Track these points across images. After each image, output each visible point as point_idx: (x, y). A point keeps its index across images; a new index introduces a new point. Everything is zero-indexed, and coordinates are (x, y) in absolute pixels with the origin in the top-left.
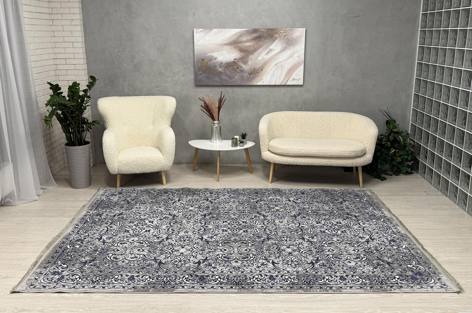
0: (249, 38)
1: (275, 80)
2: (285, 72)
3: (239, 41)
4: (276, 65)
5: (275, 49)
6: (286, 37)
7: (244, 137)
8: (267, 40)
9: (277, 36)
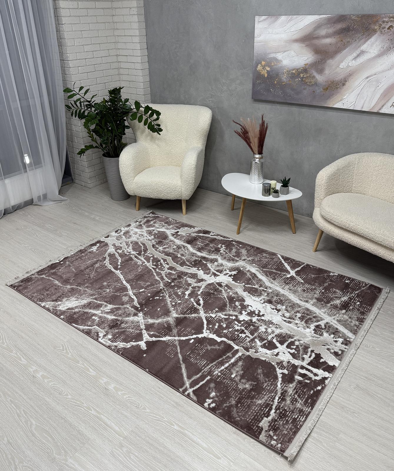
0: (331, 31)
1: (362, 102)
2: (381, 91)
3: (315, 36)
4: (367, 78)
5: (369, 51)
6: (392, 30)
7: (285, 184)
8: (359, 35)
9: (376, 28)
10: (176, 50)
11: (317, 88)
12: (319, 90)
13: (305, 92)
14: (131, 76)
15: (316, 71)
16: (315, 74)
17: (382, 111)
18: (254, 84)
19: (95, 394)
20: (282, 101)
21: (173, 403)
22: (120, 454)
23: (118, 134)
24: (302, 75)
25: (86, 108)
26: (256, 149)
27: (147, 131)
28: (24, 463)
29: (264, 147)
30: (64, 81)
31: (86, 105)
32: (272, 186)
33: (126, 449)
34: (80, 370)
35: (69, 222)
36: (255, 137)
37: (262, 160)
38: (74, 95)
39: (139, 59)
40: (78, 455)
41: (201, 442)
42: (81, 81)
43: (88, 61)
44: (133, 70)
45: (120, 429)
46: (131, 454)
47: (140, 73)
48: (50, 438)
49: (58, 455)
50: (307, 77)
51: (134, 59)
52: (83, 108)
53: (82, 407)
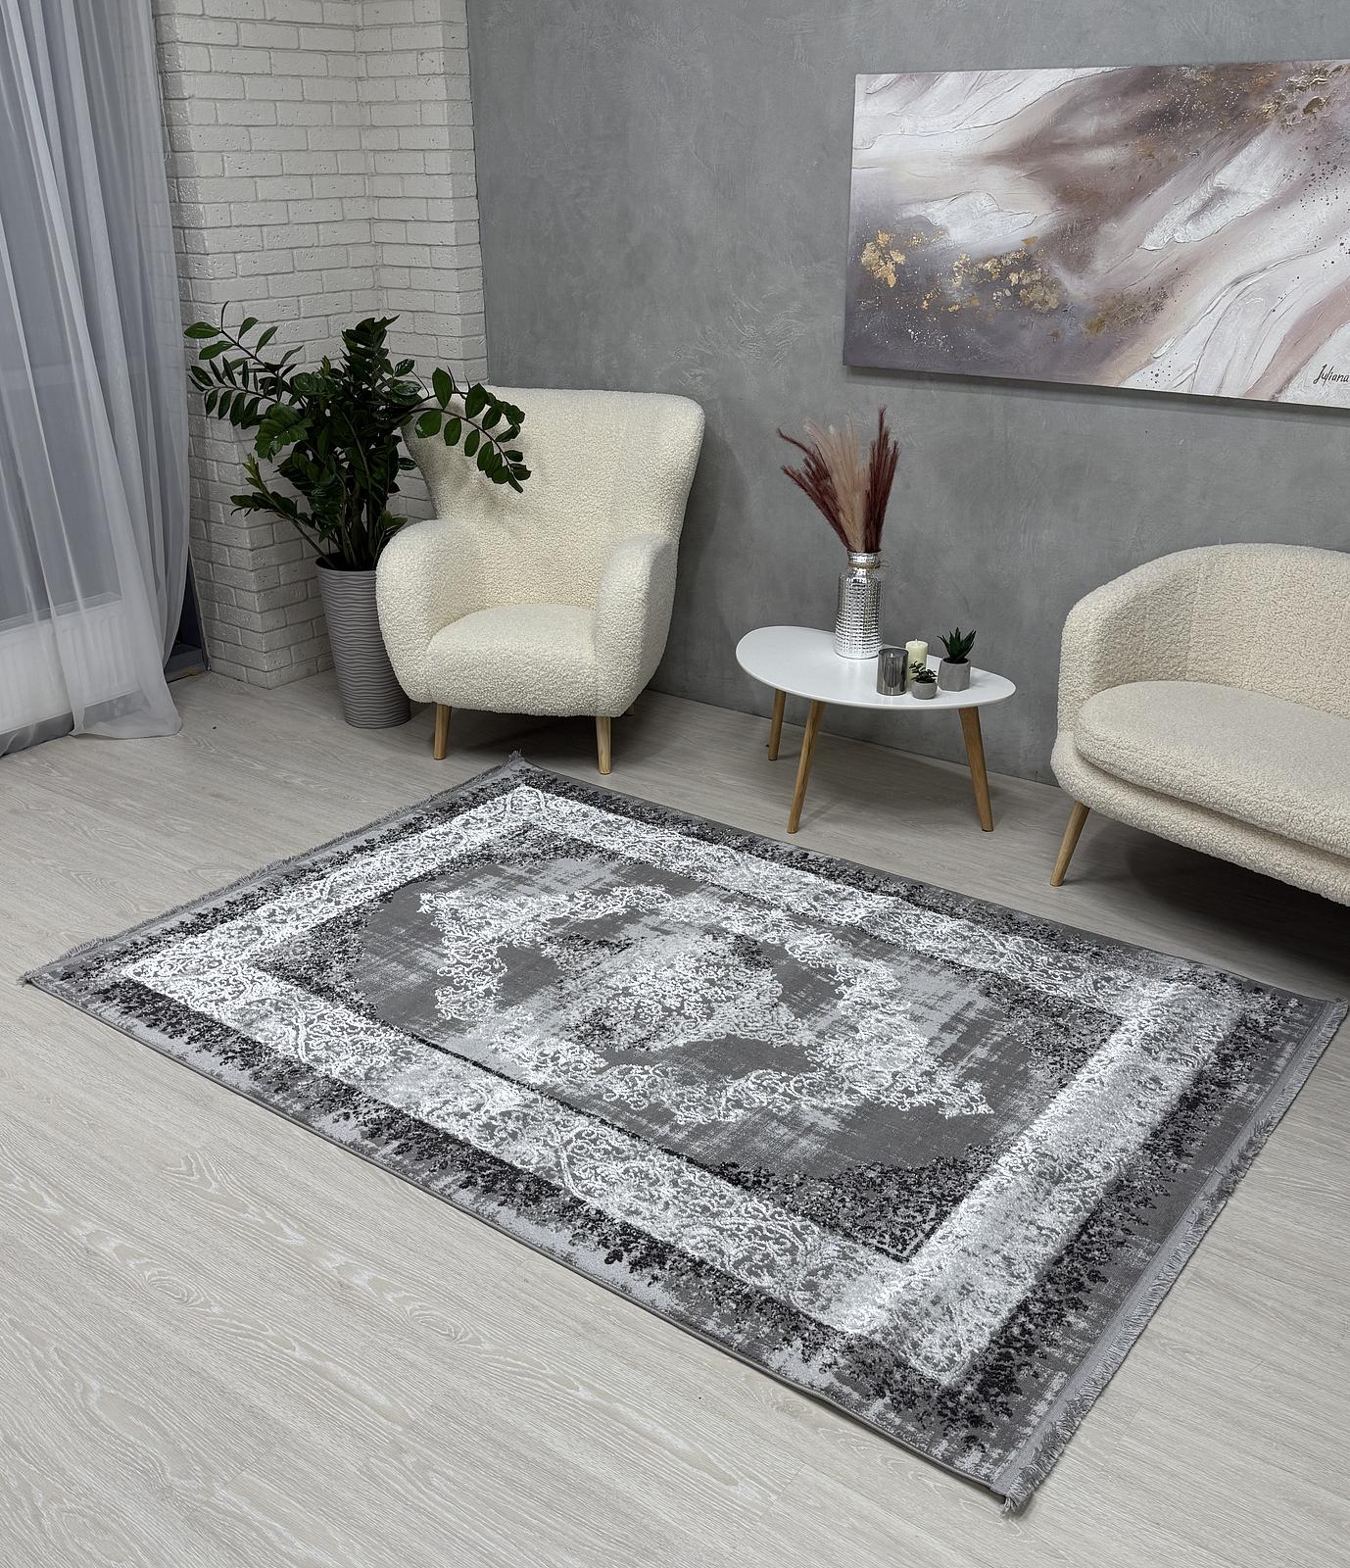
1: (1219, 369)
2: (1282, 327)
3: (1059, 142)
5: (1242, 190)
6: (1319, 115)
7: (958, 651)
8: (1208, 135)
9: (1265, 107)
10: (577, 200)
11: (1066, 323)
12: (1072, 330)
13: (1027, 338)
14: (420, 293)
15: (1064, 265)
16: (1061, 274)
17: (1289, 397)
18: (850, 314)
19: (306, 1300)
20: (949, 370)
21: (571, 1323)
22: (393, 1472)
23: (374, 488)
24: (1014, 278)
25: (261, 392)
26: (856, 533)
27: (477, 474)
28: (65, 1500)
29: (884, 527)
30: (186, 300)
31: (263, 381)
32: (913, 659)
33: (415, 1460)
34: (249, 1231)
35: (198, 792)
36: (854, 490)
37: (878, 575)
38: (222, 347)
39: (448, 234)
40: (251, 1478)
41: (666, 1435)
42: (243, 303)
43: (269, 233)
44: (426, 271)
45: (391, 1400)
46: (431, 1474)
47: (451, 281)
48: (150, 1431)
49: (180, 1477)
50: (1033, 283)
51: (430, 234)
52: (251, 387)
53: (260, 1340)
